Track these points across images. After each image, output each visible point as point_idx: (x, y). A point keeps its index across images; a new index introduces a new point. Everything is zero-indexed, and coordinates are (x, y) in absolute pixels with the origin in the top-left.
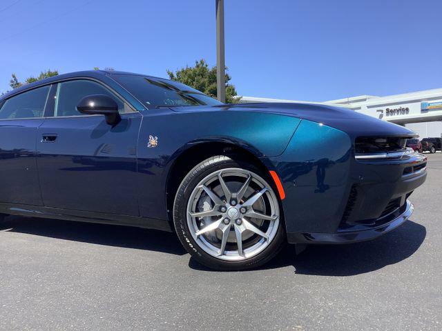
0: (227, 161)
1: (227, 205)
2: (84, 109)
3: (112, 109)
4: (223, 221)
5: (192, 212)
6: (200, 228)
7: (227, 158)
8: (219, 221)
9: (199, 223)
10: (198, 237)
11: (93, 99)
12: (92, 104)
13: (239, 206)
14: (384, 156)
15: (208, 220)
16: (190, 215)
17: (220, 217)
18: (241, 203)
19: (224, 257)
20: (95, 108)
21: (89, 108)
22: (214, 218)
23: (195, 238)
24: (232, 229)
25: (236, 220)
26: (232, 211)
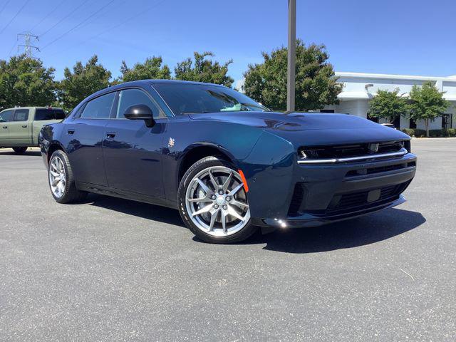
0: (215, 161)
1: (217, 194)
2: (129, 116)
3: (148, 115)
4: (214, 206)
5: (190, 198)
6: (196, 210)
7: (215, 159)
8: (211, 206)
9: (196, 207)
10: (194, 217)
11: (136, 107)
12: (136, 112)
13: (225, 195)
14: (334, 160)
15: (202, 205)
16: (189, 200)
17: (212, 202)
18: (227, 193)
19: (211, 233)
20: (139, 115)
21: (134, 115)
22: (207, 203)
23: (191, 217)
24: (220, 212)
25: (223, 206)
26: (220, 199)
